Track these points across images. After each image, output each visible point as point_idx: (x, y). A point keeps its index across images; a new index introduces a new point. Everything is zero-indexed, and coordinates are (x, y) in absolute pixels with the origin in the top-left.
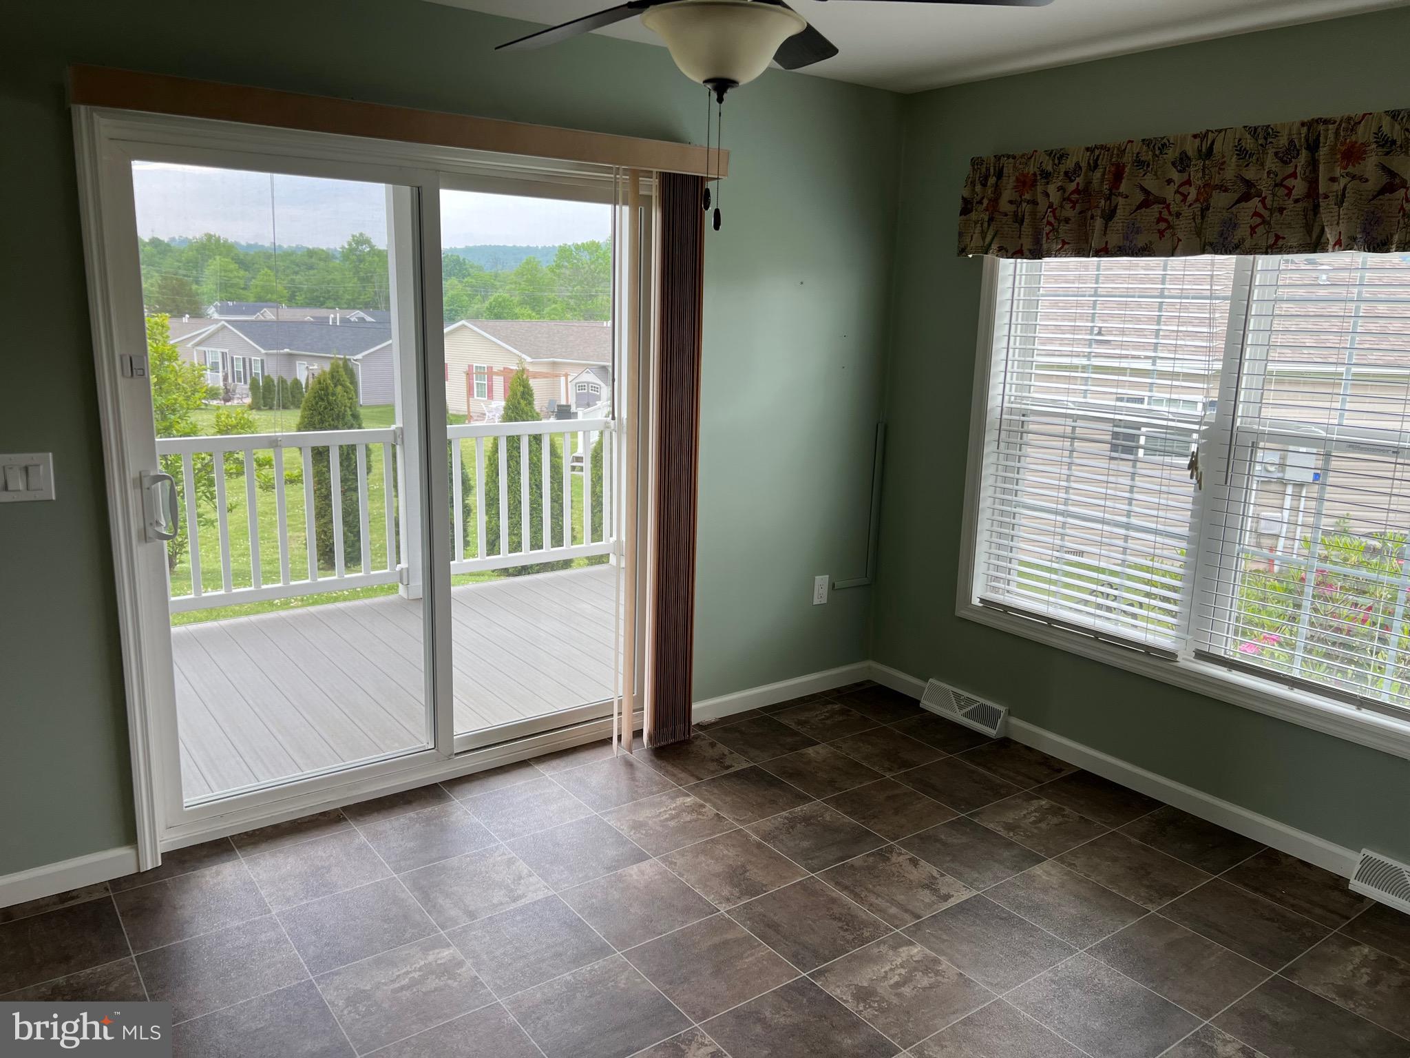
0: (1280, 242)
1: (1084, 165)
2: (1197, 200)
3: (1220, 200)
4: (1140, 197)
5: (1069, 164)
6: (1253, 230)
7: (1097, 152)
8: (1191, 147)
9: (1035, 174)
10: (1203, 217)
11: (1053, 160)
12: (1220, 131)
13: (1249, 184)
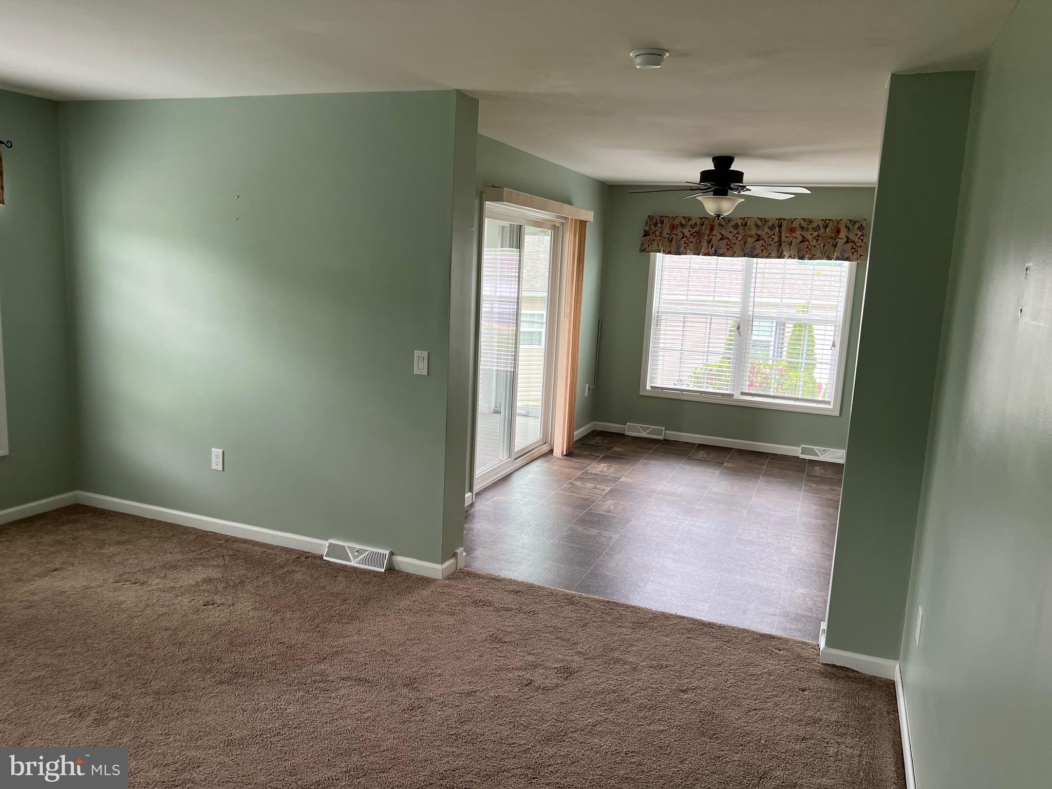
0: (770, 255)
1: (698, 223)
2: (742, 240)
3: (750, 240)
4: (720, 237)
5: (692, 222)
6: (762, 250)
7: (704, 219)
8: (740, 223)
9: (677, 225)
10: (744, 245)
11: (686, 220)
12: (749, 218)
13: (759, 236)
